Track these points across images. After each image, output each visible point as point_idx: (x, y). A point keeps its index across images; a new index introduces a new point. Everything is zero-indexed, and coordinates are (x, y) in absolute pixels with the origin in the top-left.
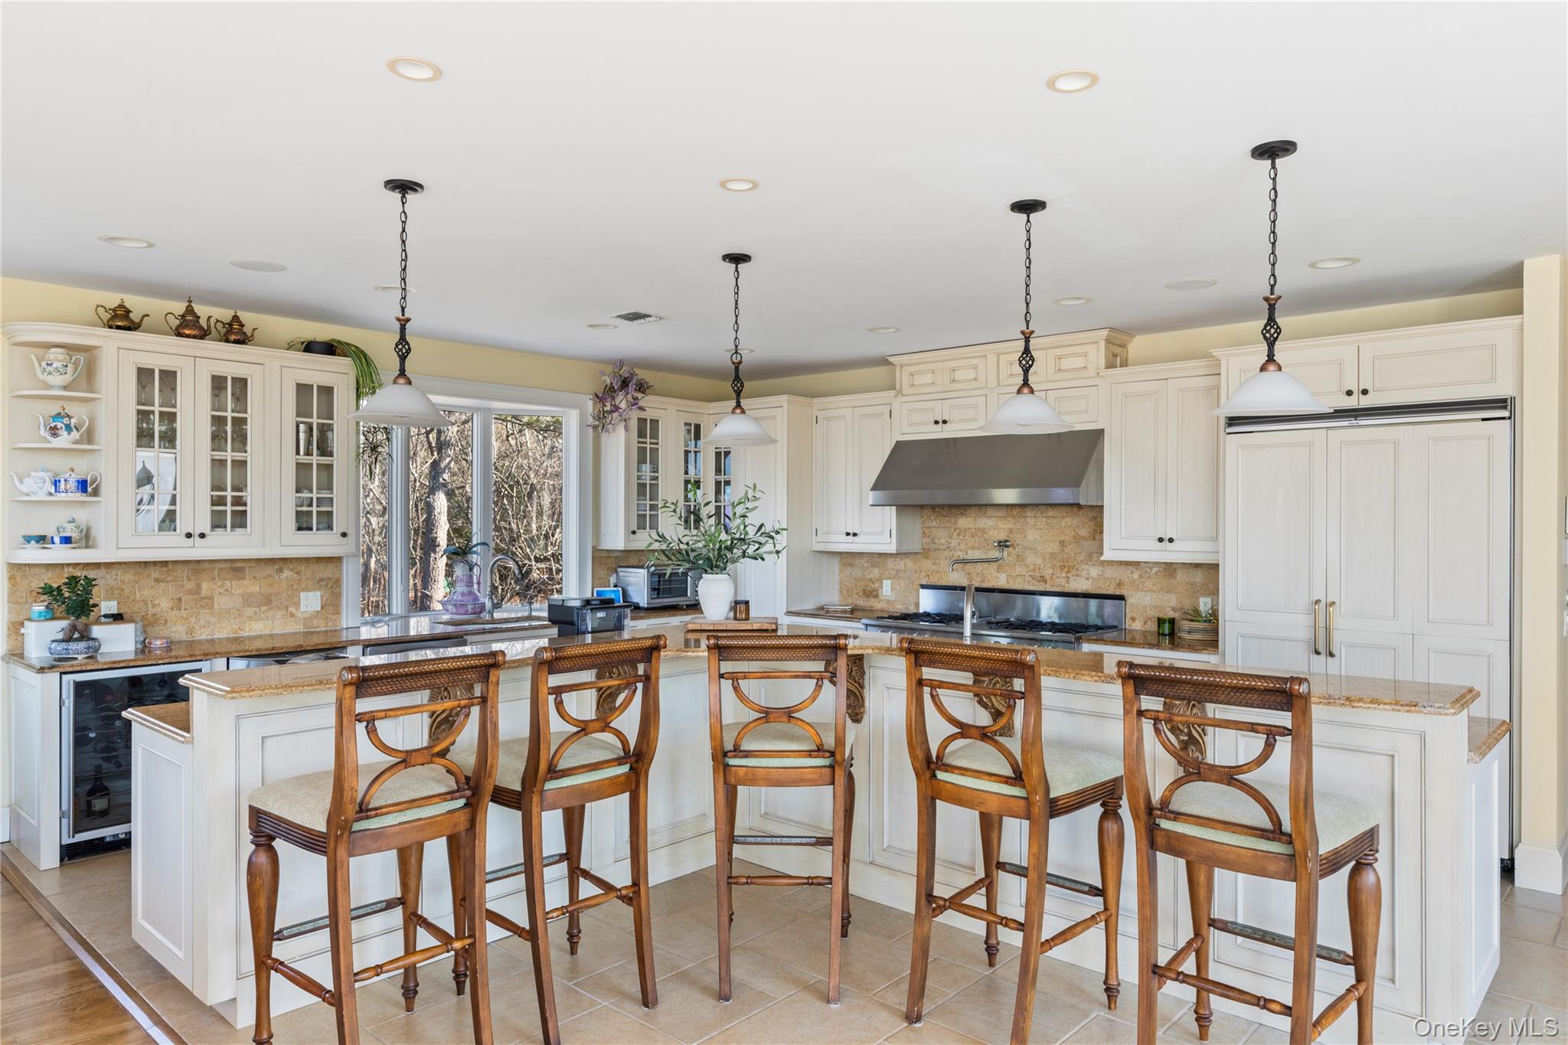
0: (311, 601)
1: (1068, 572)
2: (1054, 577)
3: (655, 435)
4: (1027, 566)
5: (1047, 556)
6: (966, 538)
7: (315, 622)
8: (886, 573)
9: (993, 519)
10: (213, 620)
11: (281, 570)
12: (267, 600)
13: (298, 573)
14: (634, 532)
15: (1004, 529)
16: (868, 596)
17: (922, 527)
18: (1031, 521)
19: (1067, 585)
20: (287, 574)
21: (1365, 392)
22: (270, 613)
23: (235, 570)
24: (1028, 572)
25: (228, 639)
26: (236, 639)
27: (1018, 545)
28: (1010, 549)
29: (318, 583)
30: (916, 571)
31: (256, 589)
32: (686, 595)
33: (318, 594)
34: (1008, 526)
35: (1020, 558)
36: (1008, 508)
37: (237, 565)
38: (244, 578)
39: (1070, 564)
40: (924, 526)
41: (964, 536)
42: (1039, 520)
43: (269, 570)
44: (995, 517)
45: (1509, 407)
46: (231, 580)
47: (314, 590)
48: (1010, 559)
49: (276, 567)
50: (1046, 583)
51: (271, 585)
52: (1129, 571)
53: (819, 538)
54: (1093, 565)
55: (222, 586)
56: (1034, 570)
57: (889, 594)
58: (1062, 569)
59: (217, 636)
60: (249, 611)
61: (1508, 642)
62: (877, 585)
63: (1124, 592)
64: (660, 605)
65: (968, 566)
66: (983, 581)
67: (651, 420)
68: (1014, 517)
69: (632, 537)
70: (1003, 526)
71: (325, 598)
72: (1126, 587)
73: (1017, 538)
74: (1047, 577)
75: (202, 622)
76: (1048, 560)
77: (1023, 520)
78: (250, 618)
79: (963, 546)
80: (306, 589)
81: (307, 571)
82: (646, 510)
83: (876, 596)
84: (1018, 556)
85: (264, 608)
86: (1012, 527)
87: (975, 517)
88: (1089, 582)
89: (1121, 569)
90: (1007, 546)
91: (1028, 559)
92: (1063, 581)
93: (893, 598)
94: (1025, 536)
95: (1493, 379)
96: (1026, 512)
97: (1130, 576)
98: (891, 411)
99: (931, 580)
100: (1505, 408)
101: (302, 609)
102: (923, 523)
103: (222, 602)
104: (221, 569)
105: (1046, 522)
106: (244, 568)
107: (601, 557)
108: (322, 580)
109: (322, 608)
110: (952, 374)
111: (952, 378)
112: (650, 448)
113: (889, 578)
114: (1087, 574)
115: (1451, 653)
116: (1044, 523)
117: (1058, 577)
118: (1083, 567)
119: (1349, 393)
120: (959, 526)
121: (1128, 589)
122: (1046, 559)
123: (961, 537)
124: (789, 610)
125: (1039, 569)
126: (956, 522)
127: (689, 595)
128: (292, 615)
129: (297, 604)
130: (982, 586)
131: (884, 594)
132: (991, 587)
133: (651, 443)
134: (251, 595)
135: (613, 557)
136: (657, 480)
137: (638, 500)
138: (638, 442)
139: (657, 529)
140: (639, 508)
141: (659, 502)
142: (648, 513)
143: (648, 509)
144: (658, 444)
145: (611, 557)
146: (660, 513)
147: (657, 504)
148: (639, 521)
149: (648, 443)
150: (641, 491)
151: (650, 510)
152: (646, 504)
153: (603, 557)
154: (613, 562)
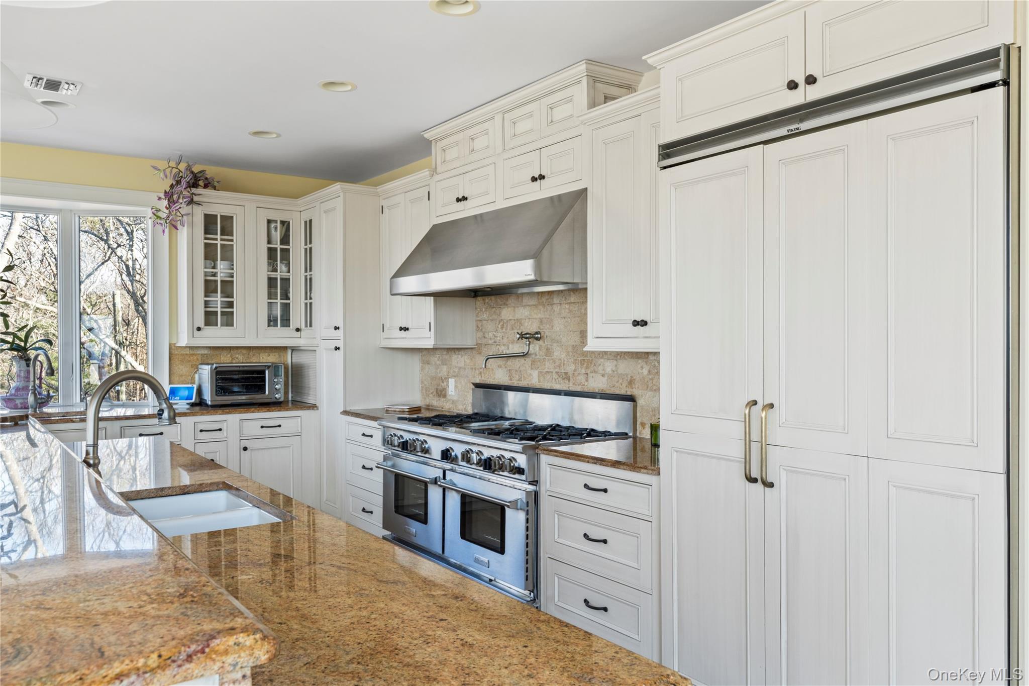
1: (587, 368)
2: (576, 373)
3: (227, 231)
4: (554, 362)
5: (570, 349)
6: (508, 330)
8: (452, 372)
9: (527, 307)
14: (199, 329)
15: (536, 319)
16: (439, 396)
17: (476, 321)
18: (556, 308)
19: (586, 384)
21: (811, 80)
24: (555, 368)
27: (547, 336)
28: (541, 342)
30: (472, 369)
32: (265, 393)
34: (539, 316)
35: (549, 352)
36: (539, 295)
39: (589, 358)
40: (478, 319)
41: (506, 330)
42: (563, 307)
44: (529, 306)
45: (1002, 64)
48: (541, 353)
50: (569, 380)
52: (639, 366)
53: (385, 335)
54: (608, 359)
56: (559, 366)
57: (453, 394)
58: (582, 365)
61: (1003, 478)
62: (445, 383)
63: (635, 392)
64: (229, 402)
65: (510, 362)
66: (520, 380)
67: (221, 216)
68: (544, 305)
69: (196, 333)
70: (535, 316)
72: (637, 386)
73: (546, 332)
74: (570, 374)
76: (571, 354)
77: (549, 308)
79: (505, 340)
82: (217, 307)
83: (445, 396)
84: (547, 350)
86: (542, 316)
87: (514, 307)
88: (604, 379)
89: (632, 362)
90: (538, 339)
91: (555, 354)
92: (582, 378)
93: (455, 398)
94: (552, 327)
95: (983, 22)
96: (552, 298)
97: (640, 371)
98: (429, 192)
99: (483, 379)
100: (996, 66)
102: (477, 316)
105: (569, 309)
107: (182, 355)
110: (471, 143)
111: (471, 148)
112: (221, 244)
113: (454, 376)
114: (603, 370)
115: (919, 491)
116: (567, 311)
117: (579, 374)
118: (599, 362)
119: (793, 86)
120: (503, 318)
121: (638, 387)
122: (568, 352)
123: (504, 330)
124: (348, 409)
125: (564, 364)
126: (500, 315)
127: (267, 393)
130: (520, 385)
131: (450, 393)
132: (527, 386)
133: (222, 240)
135: (199, 354)
136: (233, 277)
137: (206, 296)
138: (206, 239)
139: (233, 326)
140: (206, 304)
141: (234, 299)
142: (219, 310)
143: (219, 306)
144: (232, 240)
145: (196, 355)
146: (235, 310)
147: (233, 302)
148: (210, 318)
149: (219, 239)
150: (210, 288)
151: (221, 308)
152: (217, 301)
153: (186, 354)
154: (198, 359)
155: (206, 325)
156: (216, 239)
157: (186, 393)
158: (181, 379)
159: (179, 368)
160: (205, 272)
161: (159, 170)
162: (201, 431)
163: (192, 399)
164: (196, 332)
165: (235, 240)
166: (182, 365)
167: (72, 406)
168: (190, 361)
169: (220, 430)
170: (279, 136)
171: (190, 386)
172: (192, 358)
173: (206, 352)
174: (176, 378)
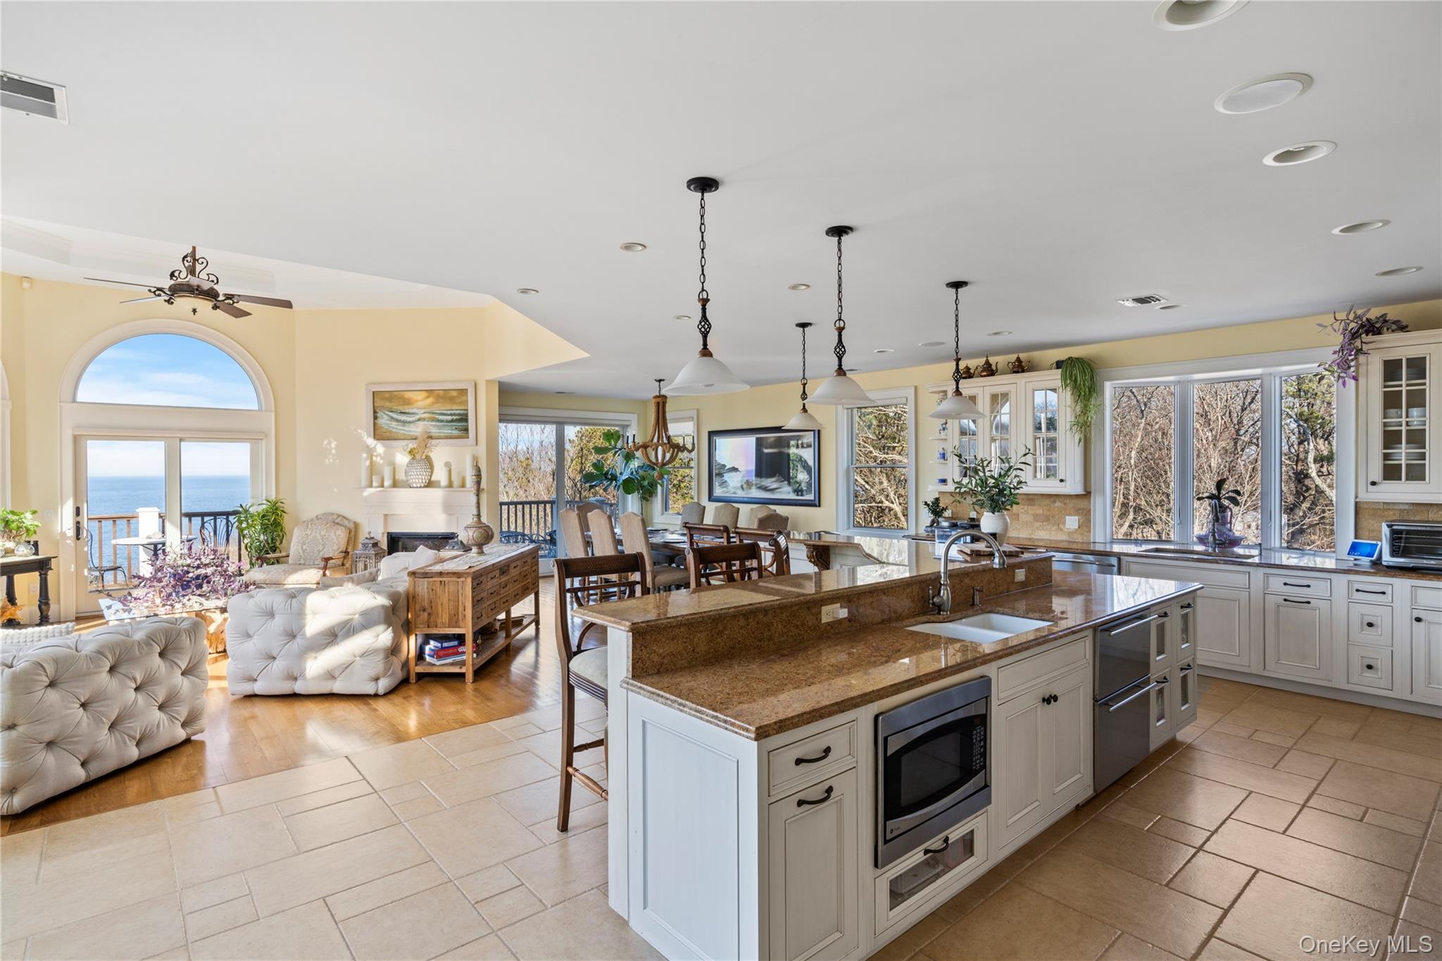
0: (1072, 522)
3: (1416, 375)
7: (1075, 536)
10: (1019, 527)
11: (1055, 502)
12: (1047, 519)
13: (1065, 504)
14: (1374, 483)
20: (1058, 504)
22: (1049, 527)
23: (1029, 500)
25: (1026, 539)
26: (1030, 539)
29: (1077, 511)
31: (1040, 511)
33: (1077, 518)
37: (1031, 497)
38: (1034, 505)
43: (1047, 501)
46: (1028, 505)
47: (1075, 515)
49: (1052, 499)
51: (1049, 510)
55: (1023, 509)
59: (1021, 536)
60: (1037, 524)
67: (1408, 359)
69: (1371, 488)
71: (1081, 521)
75: (1013, 527)
78: (1037, 528)
80: (1069, 515)
81: (1071, 504)
82: (1401, 460)
85: (1045, 523)
101: (1067, 526)
103: (1023, 517)
104: (1023, 499)
106: (1035, 499)
108: (1080, 509)
109: (1079, 527)
112: (1408, 390)
128: (1061, 530)
129: (1064, 523)
133: (1408, 385)
134: (1038, 515)
135: (1395, 509)
136: (1425, 425)
137: (1386, 447)
138: (1385, 387)
139: (1424, 480)
140: (1386, 457)
141: (1427, 451)
142: (1403, 463)
143: (1403, 458)
144: (1425, 384)
145: (1392, 510)
146: (1427, 462)
147: (1425, 453)
148: (1391, 473)
149: (1404, 386)
150: (1391, 439)
151: (1407, 460)
152: (1401, 453)
153: (1379, 509)
154: (1395, 515)
155: (1385, 479)
156: (1401, 386)
157: (1368, 550)
158: (1371, 534)
159: (1369, 523)
160: (1385, 423)
161: (1325, 327)
162: (1357, 590)
163: (1373, 557)
164: (1370, 486)
165: (1428, 384)
166: (1374, 520)
167: (1270, 549)
168: (1383, 516)
169: (1384, 593)
170: (1419, 269)
171: (1375, 542)
172: (1386, 513)
173: (1407, 507)
174: (1364, 533)
